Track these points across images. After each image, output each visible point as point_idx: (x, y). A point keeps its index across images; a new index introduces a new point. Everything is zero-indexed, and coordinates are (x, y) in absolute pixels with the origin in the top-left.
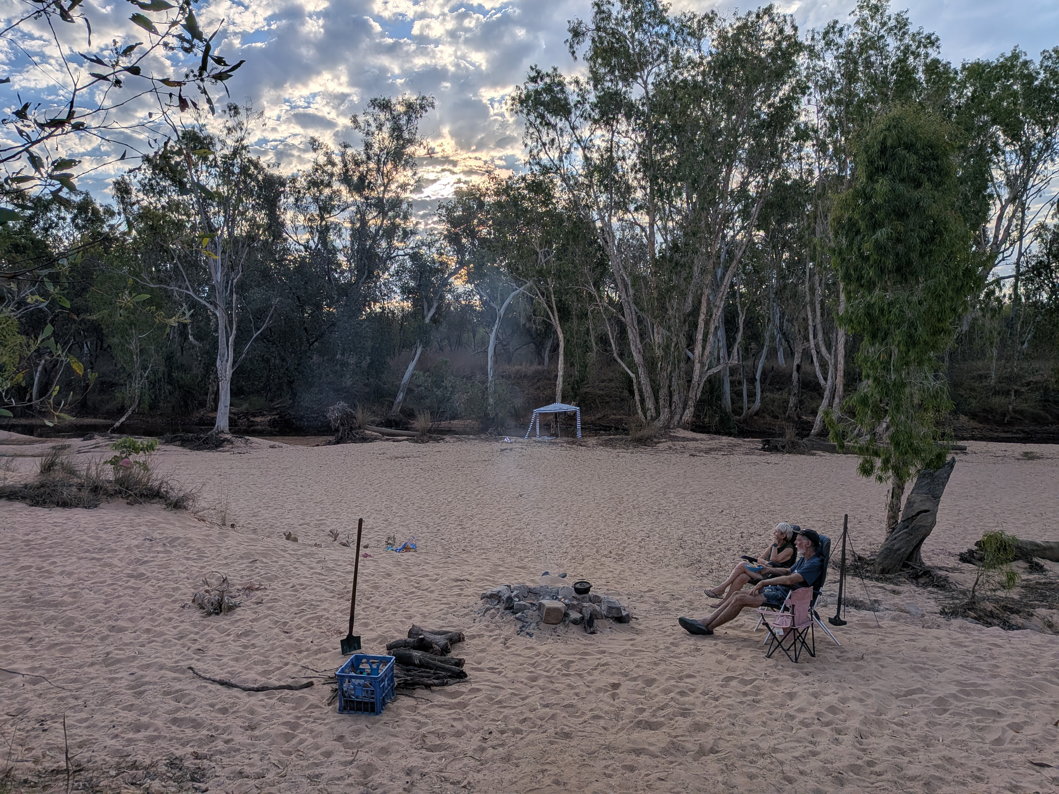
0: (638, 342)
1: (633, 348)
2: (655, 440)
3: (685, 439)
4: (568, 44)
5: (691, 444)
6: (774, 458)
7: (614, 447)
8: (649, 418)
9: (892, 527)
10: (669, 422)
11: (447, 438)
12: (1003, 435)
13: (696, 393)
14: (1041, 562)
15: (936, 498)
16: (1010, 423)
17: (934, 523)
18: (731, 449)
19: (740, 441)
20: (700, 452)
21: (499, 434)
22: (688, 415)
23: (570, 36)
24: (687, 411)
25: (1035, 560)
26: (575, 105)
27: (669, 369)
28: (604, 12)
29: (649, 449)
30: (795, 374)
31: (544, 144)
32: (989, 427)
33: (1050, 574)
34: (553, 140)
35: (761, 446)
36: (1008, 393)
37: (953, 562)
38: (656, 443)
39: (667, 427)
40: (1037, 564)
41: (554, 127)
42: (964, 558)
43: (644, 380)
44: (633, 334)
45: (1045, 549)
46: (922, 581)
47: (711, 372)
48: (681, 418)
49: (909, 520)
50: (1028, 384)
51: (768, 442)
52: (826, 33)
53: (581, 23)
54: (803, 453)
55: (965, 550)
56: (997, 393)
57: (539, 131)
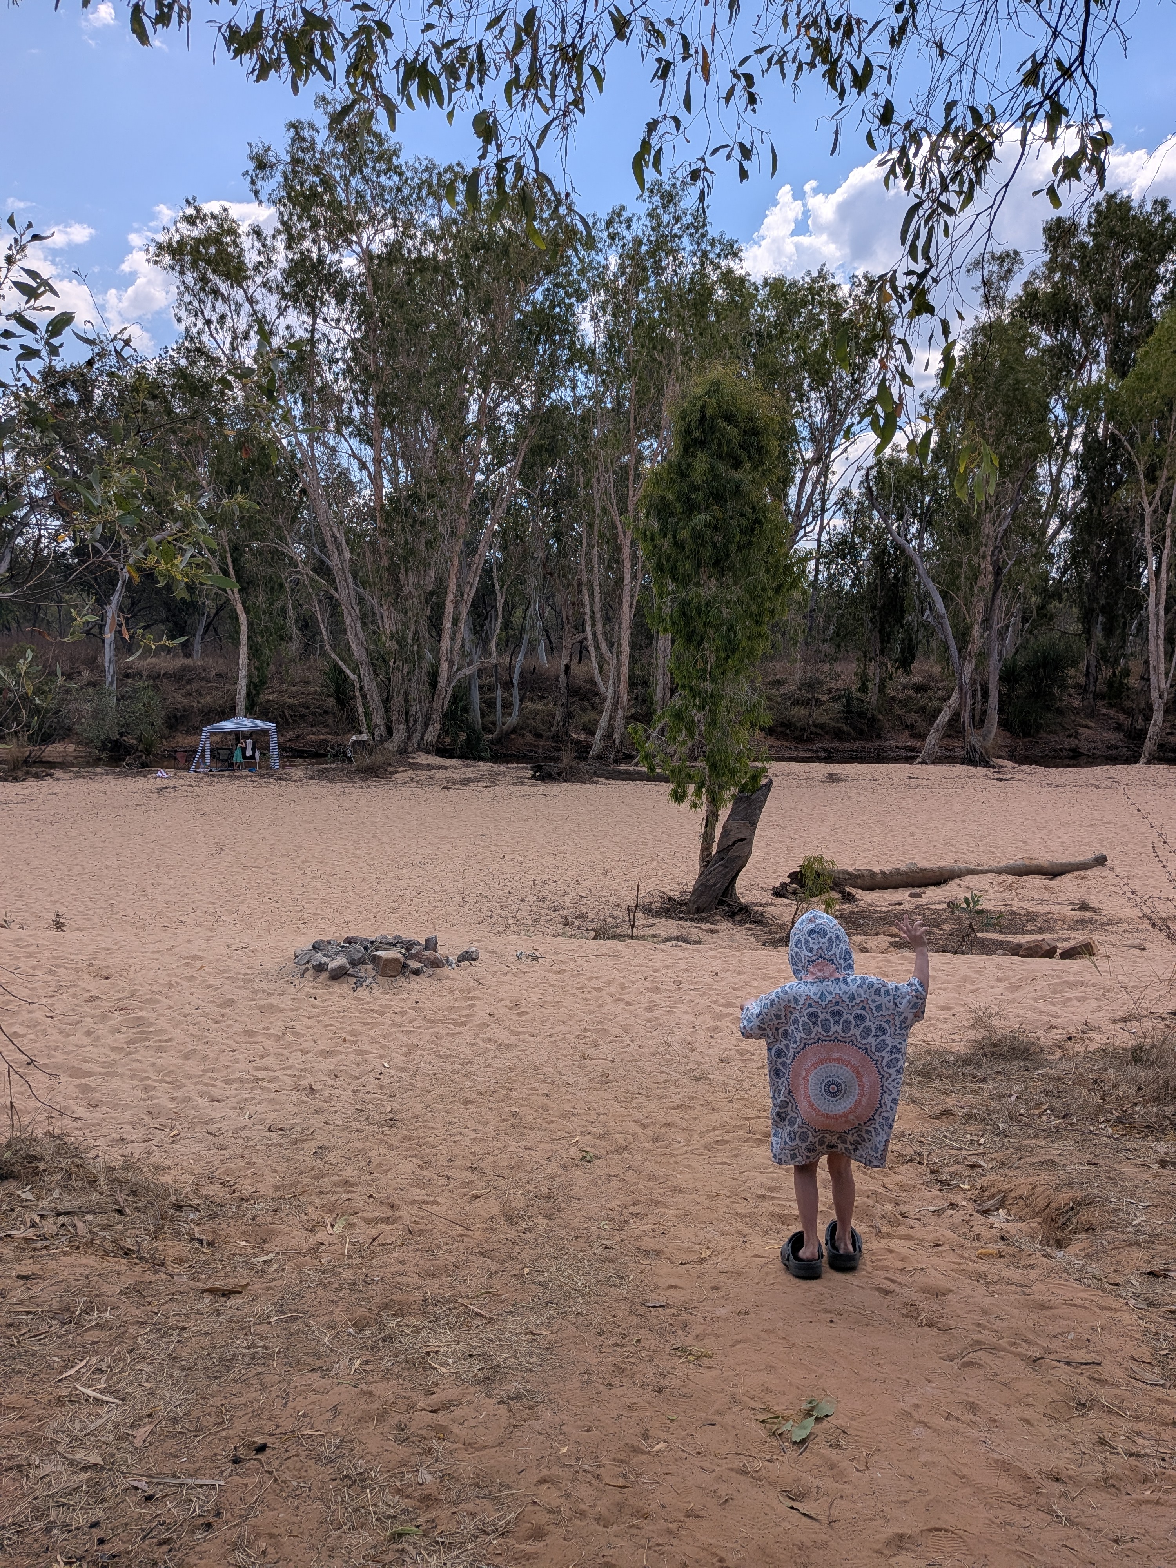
0: (359, 629)
1: (351, 637)
2: (390, 769)
3: (430, 767)
4: (248, 178)
5: (440, 774)
6: (551, 788)
7: (333, 781)
8: (377, 738)
9: (706, 861)
10: (406, 744)
11: (58, 773)
12: (802, 754)
13: (442, 703)
14: (853, 891)
15: (753, 824)
16: (809, 740)
17: (750, 853)
18: (493, 779)
19: (503, 768)
20: (454, 783)
21: (144, 765)
22: (432, 734)
23: (251, 165)
24: (431, 728)
25: (848, 889)
26: (256, 269)
27: (406, 670)
28: (304, 139)
29: (384, 781)
30: (562, 677)
31: (208, 323)
32: (787, 744)
33: (862, 903)
34: (222, 318)
35: (530, 774)
36: (807, 702)
37: (766, 898)
38: (392, 773)
39: (403, 751)
40: (849, 894)
41: (226, 300)
42: (780, 892)
43: (370, 684)
44: (350, 619)
45: (856, 877)
46: (738, 918)
47: (461, 674)
48: (422, 738)
49: (724, 850)
50: (830, 691)
51: (538, 768)
52: (610, 223)
53: (268, 149)
54: (582, 781)
55: (778, 884)
56: (796, 703)
57: (200, 301)
